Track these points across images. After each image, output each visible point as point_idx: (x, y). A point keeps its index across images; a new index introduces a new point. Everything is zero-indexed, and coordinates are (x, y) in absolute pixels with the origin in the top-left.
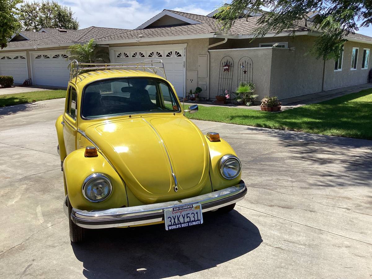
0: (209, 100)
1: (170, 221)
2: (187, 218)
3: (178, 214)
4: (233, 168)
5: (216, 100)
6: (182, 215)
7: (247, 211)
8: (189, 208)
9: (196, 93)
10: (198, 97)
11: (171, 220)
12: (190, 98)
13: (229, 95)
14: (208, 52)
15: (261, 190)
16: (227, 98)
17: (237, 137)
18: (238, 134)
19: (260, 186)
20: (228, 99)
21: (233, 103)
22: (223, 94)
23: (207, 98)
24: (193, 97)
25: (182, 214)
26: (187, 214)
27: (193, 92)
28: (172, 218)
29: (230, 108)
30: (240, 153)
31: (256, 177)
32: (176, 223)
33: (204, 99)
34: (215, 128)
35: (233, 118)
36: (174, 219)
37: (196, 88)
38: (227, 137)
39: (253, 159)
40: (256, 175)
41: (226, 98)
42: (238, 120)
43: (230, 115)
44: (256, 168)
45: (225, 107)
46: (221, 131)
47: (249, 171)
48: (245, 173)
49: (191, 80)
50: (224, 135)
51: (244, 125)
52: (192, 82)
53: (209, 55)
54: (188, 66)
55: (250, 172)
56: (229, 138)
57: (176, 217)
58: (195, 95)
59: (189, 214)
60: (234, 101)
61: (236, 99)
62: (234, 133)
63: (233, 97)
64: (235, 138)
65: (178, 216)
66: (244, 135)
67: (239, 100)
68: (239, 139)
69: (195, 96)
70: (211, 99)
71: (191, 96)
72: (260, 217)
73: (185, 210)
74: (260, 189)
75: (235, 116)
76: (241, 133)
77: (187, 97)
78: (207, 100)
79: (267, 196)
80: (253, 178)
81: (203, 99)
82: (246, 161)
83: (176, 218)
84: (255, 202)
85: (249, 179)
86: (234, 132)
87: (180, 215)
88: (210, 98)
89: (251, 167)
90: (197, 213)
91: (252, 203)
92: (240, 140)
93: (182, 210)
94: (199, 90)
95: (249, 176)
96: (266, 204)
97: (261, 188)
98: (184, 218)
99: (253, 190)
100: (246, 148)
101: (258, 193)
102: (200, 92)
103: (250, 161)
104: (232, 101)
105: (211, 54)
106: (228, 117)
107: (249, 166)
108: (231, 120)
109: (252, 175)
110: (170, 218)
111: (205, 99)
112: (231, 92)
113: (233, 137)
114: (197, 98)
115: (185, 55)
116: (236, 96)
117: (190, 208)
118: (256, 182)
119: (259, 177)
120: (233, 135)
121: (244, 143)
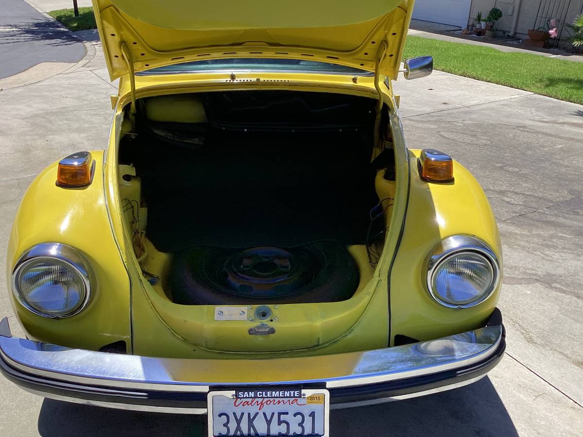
0: (512, 38)
1: (226, 425)
2: (279, 424)
3: (253, 410)
4: (471, 277)
5: (528, 37)
6: (264, 414)
7: (508, 368)
8: (287, 397)
9: (489, 19)
10: (491, 28)
11: (228, 422)
12: (476, 29)
13: (556, 31)
15: (567, 298)
16: (553, 36)
17: (549, 131)
18: (555, 122)
19: (567, 285)
20: (555, 38)
21: (564, 48)
22: (546, 27)
23: (510, 32)
24: (482, 28)
25: (263, 410)
26: (280, 414)
27: (483, 17)
28: (232, 418)
29: (553, 59)
30: (543, 173)
31: (563, 255)
32: (241, 431)
33: (504, 33)
34: (504, 102)
35: (552, 82)
36: (239, 422)
37: (490, 9)
38: (524, 127)
39: (570, 197)
40: (564, 248)
41: (550, 35)
42: (562, 88)
43: (547, 74)
44: (570, 227)
45: (543, 57)
46: (516, 110)
47: (552, 232)
48: (539, 236)
50: (519, 121)
51: (575, 103)
55: (552, 237)
56: (527, 132)
57: (246, 417)
58: (486, 24)
59: (287, 413)
60: (567, 44)
61: (570, 40)
62: (545, 120)
63: (565, 34)
64: (543, 133)
65: (249, 414)
66: (566, 128)
67: (576, 43)
68: (551, 135)
69: (487, 26)
70: (518, 36)
71: (478, 26)
72: (539, 399)
73: (277, 400)
74: (567, 296)
75: (559, 79)
76: (561, 121)
77: (470, 28)
78: (508, 36)
79: (578, 325)
80: (556, 256)
81: (501, 34)
82: (552, 201)
83: (245, 419)
84: (539, 341)
85: (543, 258)
86: (546, 117)
87: (257, 414)
88: (515, 33)
89: (561, 220)
90: (312, 415)
91: (530, 340)
92: (554, 139)
93: (266, 400)
94: (496, 14)
95: (548, 246)
96: (568, 352)
97: (570, 293)
98: (269, 422)
99: (547, 295)
100: (561, 162)
101: (557, 307)
102: (497, 19)
103: (562, 202)
104: (560, 43)
106: (541, 81)
107: (556, 215)
108: (547, 86)
109: (555, 247)
110: (224, 417)
111: (507, 34)
112: (563, 25)
113: (539, 130)
114: (488, 30)
116: (573, 34)
117: (290, 397)
118: (560, 271)
119: (571, 256)
120: (542, 124)
121: (561, 149)
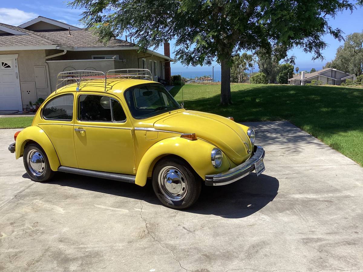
14: (46, 62)
27: (33, 103)
49: (27, 91)
52: (29, 93)
53: (47, 66)
54: (22, 77)
58: (36, 106)
105: (49, 64)
115: (17, 66)
